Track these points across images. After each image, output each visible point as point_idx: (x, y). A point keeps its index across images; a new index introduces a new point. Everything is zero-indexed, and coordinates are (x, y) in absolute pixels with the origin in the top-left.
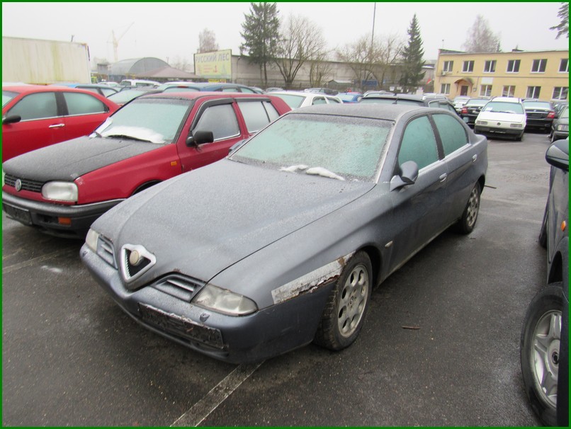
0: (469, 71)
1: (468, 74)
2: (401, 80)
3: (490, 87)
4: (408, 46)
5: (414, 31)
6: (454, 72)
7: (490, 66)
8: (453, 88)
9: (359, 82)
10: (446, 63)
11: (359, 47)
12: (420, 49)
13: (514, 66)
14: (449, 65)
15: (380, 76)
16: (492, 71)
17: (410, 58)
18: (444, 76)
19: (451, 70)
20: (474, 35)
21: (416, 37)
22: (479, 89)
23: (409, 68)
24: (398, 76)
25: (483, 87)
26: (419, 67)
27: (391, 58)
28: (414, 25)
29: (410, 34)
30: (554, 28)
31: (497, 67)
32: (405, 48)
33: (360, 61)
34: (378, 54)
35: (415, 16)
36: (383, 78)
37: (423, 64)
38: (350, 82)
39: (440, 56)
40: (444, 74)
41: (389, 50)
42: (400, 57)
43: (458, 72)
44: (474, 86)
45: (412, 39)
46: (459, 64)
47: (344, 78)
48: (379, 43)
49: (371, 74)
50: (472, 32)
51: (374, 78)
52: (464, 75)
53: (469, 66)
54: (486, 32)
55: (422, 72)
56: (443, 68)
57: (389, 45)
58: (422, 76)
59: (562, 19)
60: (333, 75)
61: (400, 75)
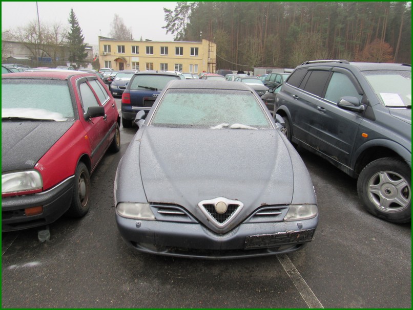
0: (122, 52)
1: (121, 55)
2: (70, 57)
3: (138, 64)
4: (71, 32)
5: (73, 21)
6: (112, 53)
7: (135, 50)
8: (114, 65)
9: (35, 58)
10: (105, 46)
11: (30, 30)
12: (81, 35)
13: (150, 50)
14: (108, 48)
15: (52, 54)
16: (137, 53)
17: (74, 41)
18: (106, 55)
19: (110, 51)
20: (115, 28)
21: (76, 25)
22: (131, 64)
23: (75, 49)
24: (67, 55)
25: (134, 63)
26: (83, 48)
27: (59, 41)
28: (73, 16)
29: (70, 23)
30: (164, 27)
31: (140, 50)
32: (69, 33)
33: (33, 41)
34: (47, 37)
35: (72, 10)
36: (55, 56)
37: (85, 46)
38: (27, 58)
39: (100, 41)
40: (105, 54)
41: (57, 34)
42: (65, 40)
43: (115, 53)
44: (128, 63)
45: (73, 27)
46: (114, 47)
47: (20, 55)
48: (47, 28)
49: (45, 53)
50: (114, 25)
51: (47, 55)
52: (119, 55)
53: (122, 49)
54: (122, 26)
55: (85, 52)
56: (104, 50)
57: (55, 31)
58: (86, 55)
59: (167, 23)
60: (10, 52)
61: (69, 53)
